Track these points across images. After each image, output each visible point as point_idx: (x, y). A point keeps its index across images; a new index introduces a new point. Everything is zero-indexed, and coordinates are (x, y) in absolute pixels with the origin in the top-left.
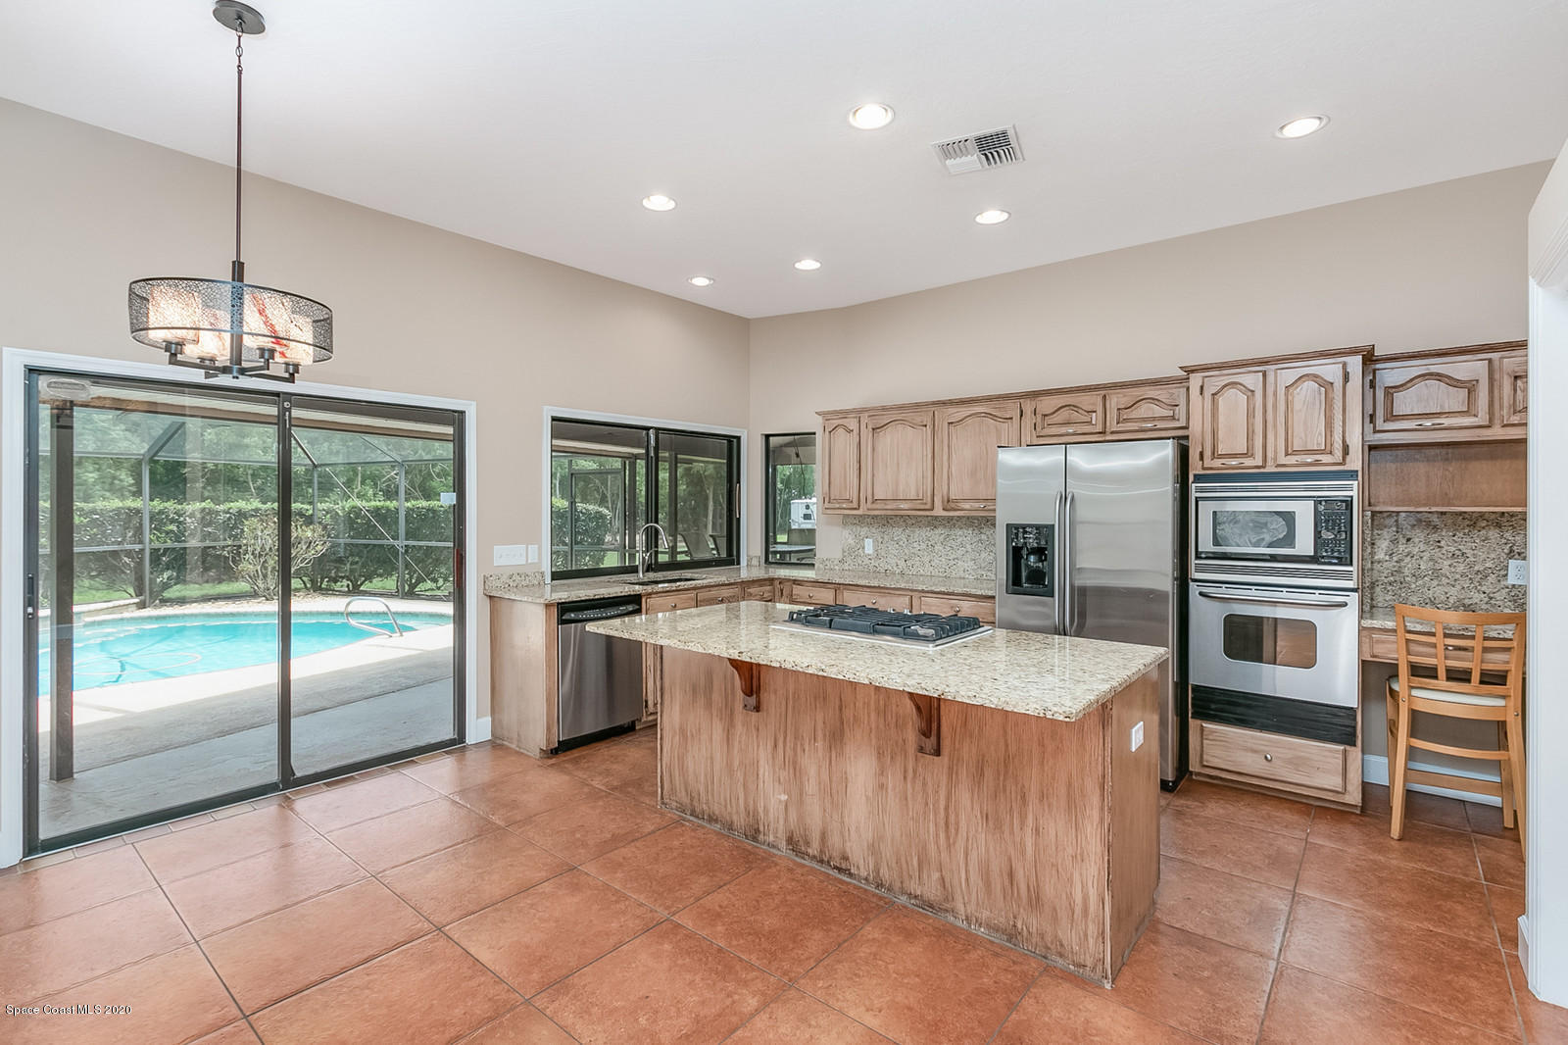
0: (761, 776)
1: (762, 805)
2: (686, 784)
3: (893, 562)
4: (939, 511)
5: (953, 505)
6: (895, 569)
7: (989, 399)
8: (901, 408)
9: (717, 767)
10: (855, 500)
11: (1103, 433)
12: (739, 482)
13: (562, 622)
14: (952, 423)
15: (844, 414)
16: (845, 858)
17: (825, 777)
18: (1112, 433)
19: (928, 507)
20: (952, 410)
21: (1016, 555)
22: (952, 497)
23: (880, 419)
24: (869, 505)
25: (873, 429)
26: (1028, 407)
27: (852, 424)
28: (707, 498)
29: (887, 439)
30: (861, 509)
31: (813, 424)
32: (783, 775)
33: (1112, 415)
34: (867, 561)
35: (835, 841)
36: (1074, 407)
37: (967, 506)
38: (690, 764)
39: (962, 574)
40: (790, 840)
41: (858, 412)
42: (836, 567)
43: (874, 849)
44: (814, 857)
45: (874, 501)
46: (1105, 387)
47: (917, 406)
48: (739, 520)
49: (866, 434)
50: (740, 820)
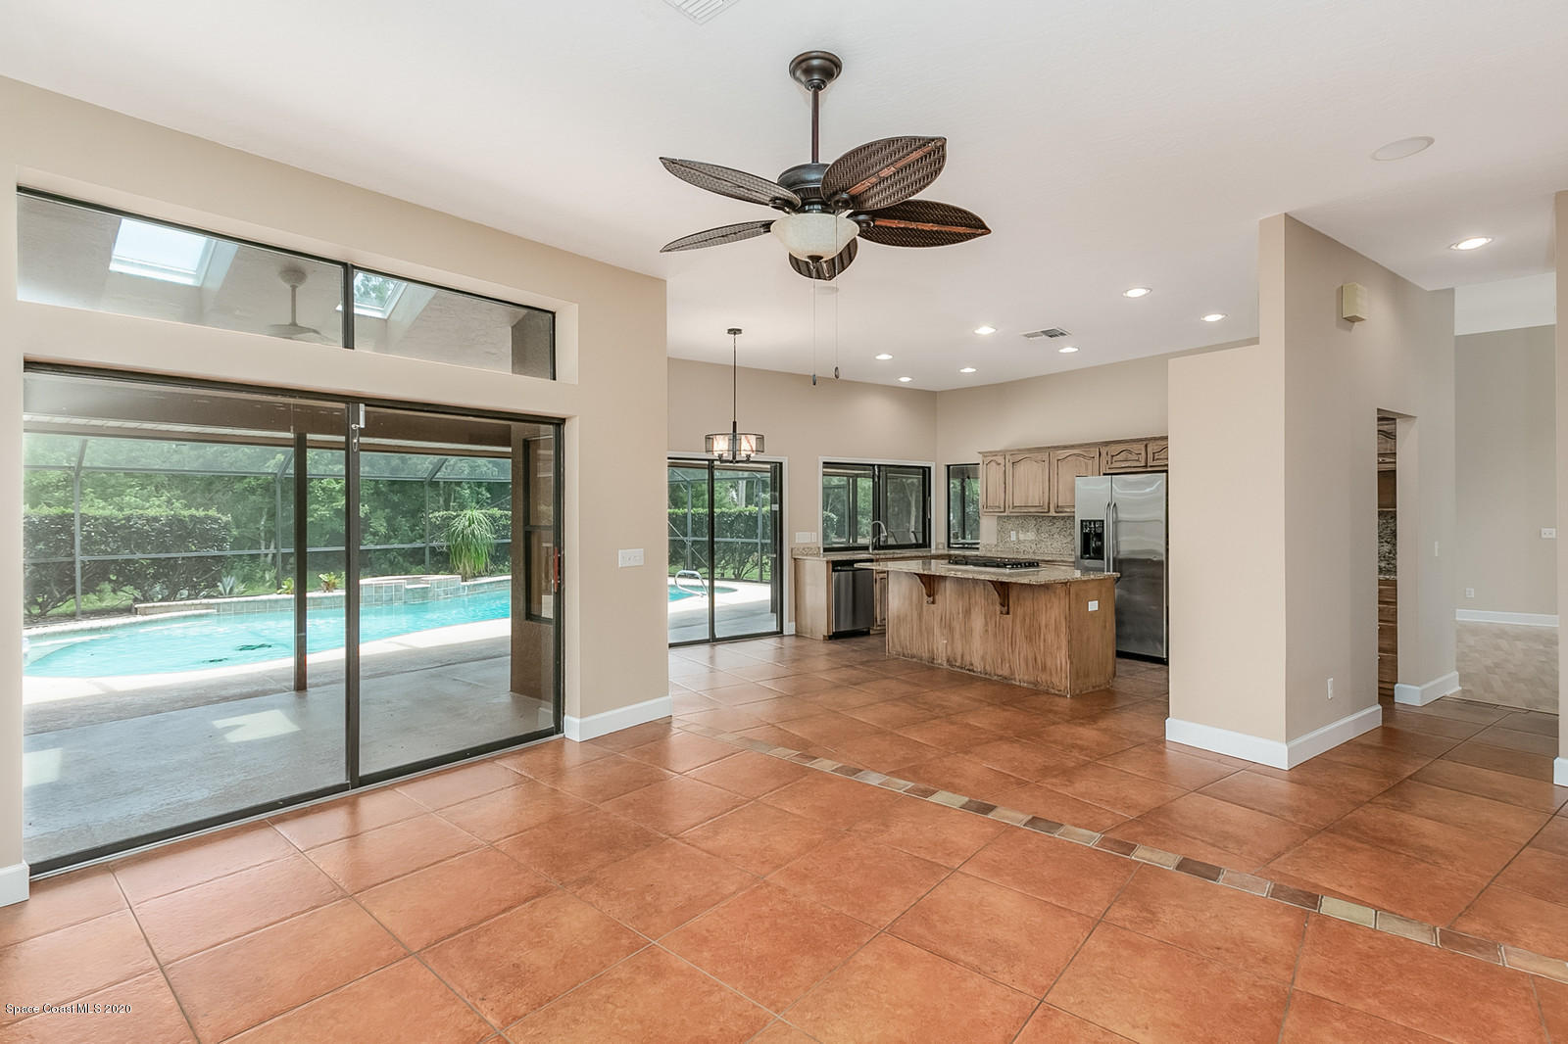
2: (900, 642)
7: (1080, 446)
8: (1030, 450)
9: (915, 632)
10: (1002, 507)
11: (1146, 466)
12: (930, 495)
13: (834, 570)
15: (995, 454)
16: (972, 665)
18: (1151, 466)
21: (1086, 539)
23: (1017, 456)
24: (1011, 510)
26: (1104, 451)
27: (1000, 459)
28: (909, 504)
29: (1022, 468)
31: (977, 459)
32: (945, 632)
33: (1150, 456)
35: (967, 658)
36: (1130, 452)
38: (902, 632)
40: (948, 661)
41: (1004, 453)
43: (983, 658)
44: (958, 667)
45: (1014, 507)
46: (1146, 439)
47: (1039, 450)
48: (930, 520)
49: (1009, 466)
50: (926, 655)
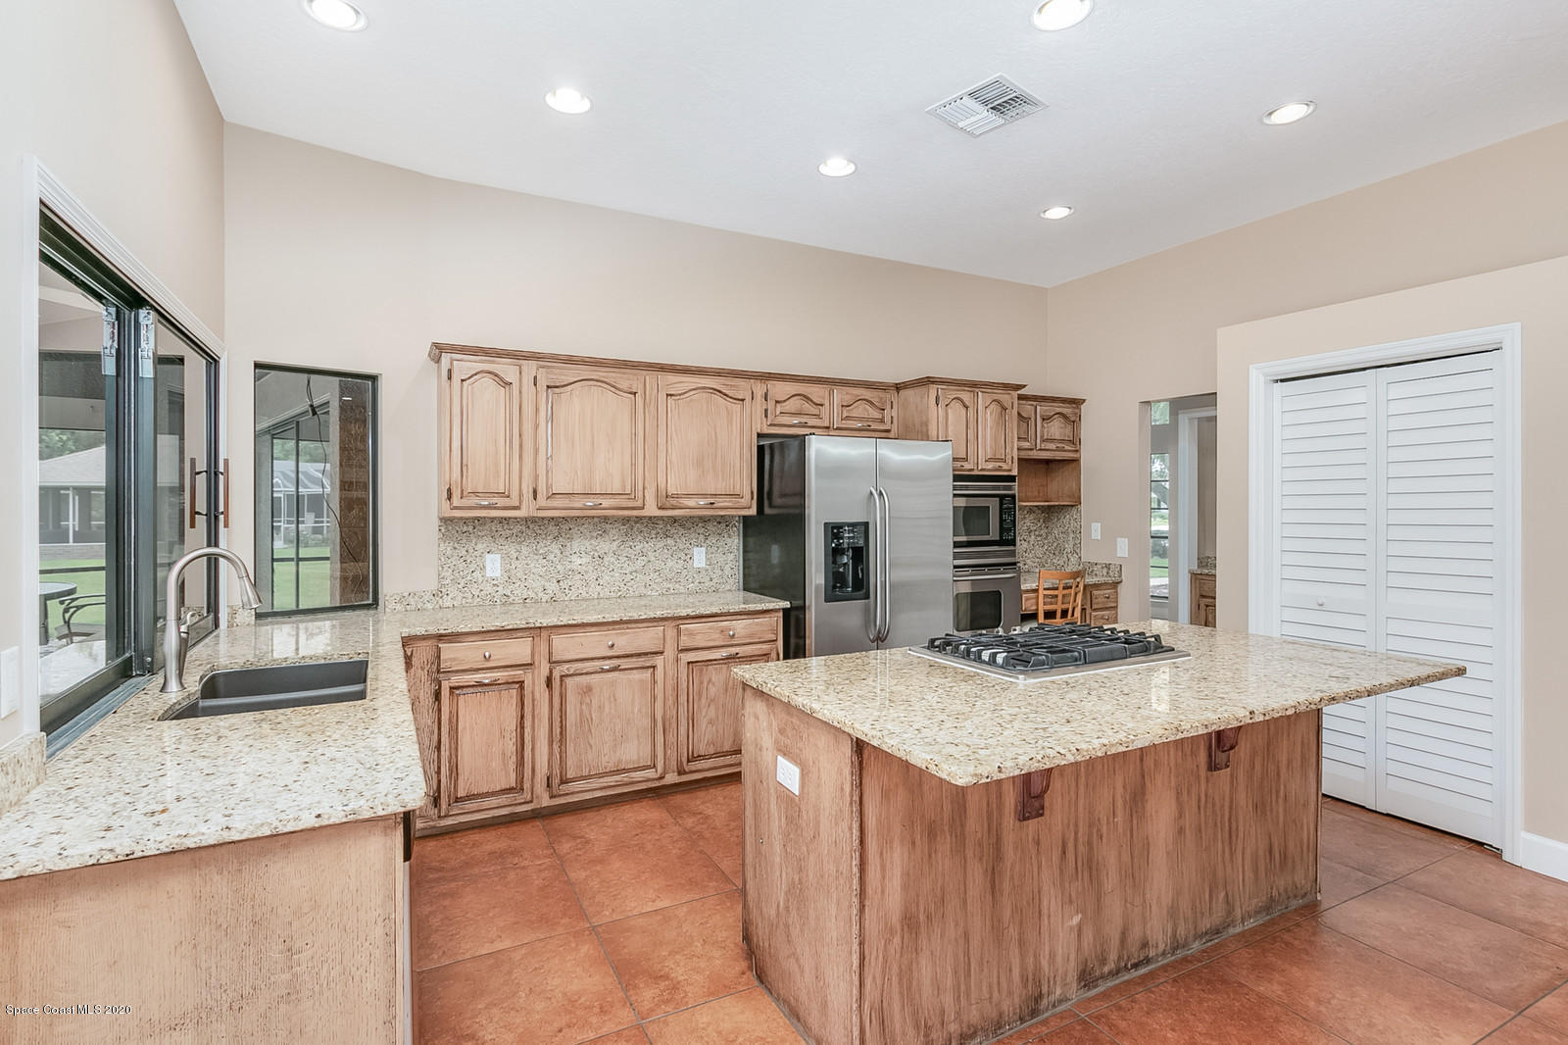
0: (1045, 911)
1: (1047, 953)
3: (537, 585)
4: (651, 510)
5: (674, 502)
6: (541, 595)
14: (671, 395)
17: (1126, 857)
19: (639, 503)
20: (672, 378)
22: (672, 491)
25: (548, 387)
30: (524, 506)
34: (489, 589)
37: (691, 503)
39: (643, 591)
42: (429, 606)
